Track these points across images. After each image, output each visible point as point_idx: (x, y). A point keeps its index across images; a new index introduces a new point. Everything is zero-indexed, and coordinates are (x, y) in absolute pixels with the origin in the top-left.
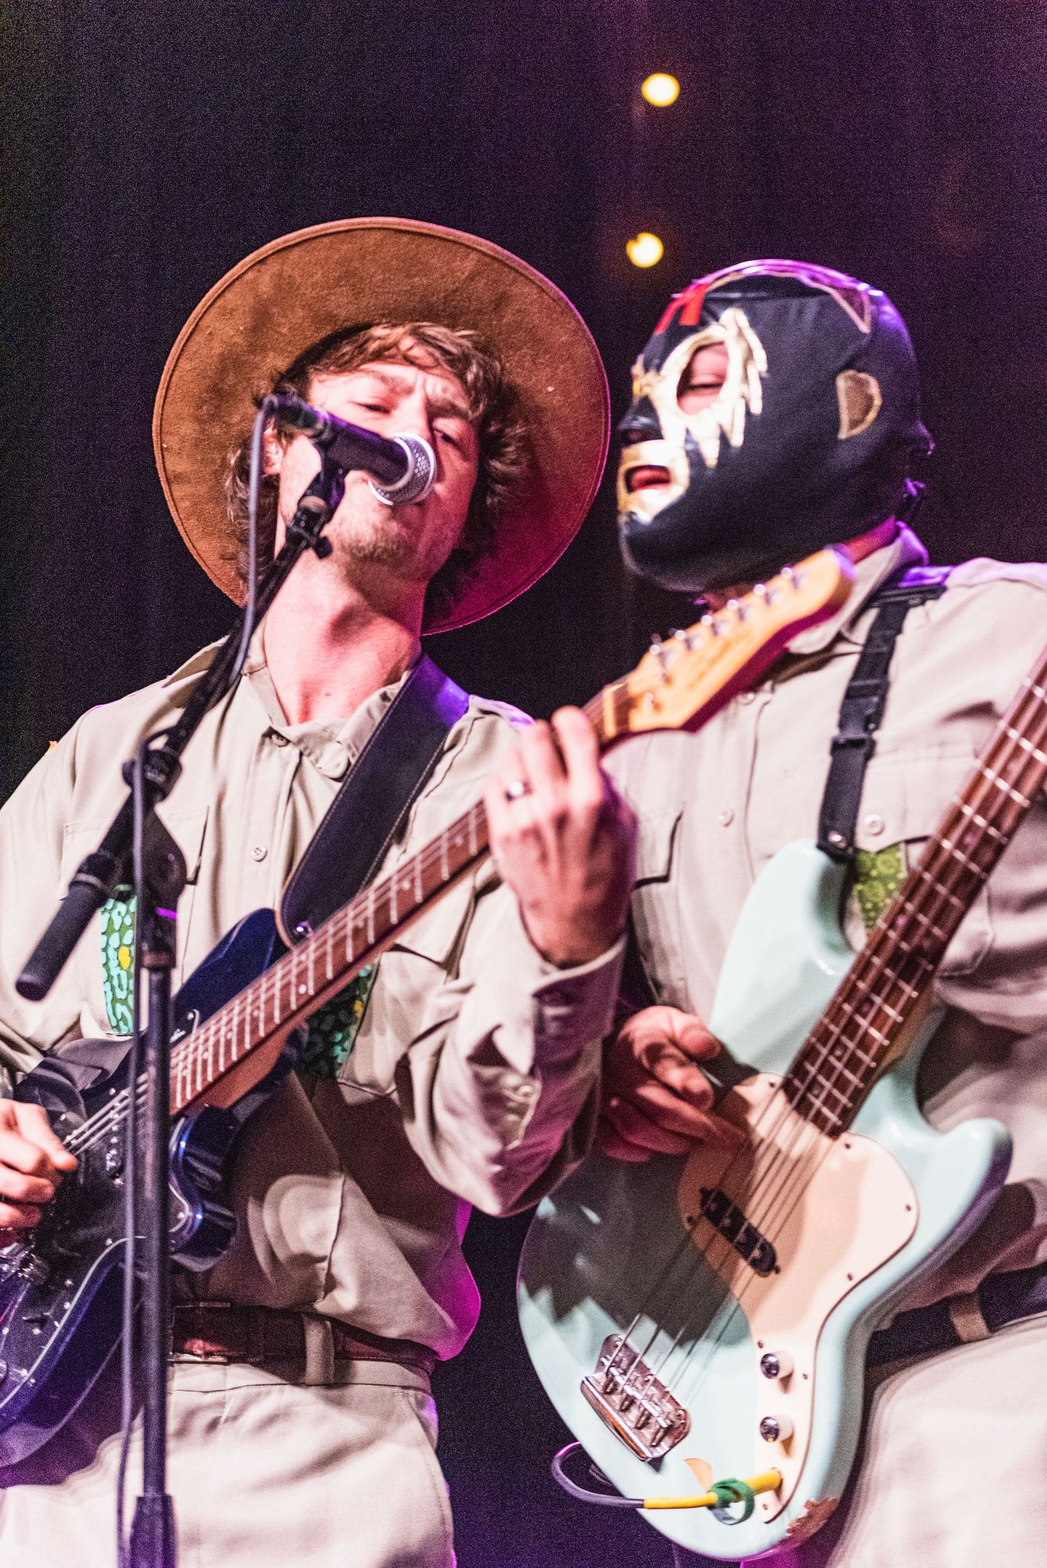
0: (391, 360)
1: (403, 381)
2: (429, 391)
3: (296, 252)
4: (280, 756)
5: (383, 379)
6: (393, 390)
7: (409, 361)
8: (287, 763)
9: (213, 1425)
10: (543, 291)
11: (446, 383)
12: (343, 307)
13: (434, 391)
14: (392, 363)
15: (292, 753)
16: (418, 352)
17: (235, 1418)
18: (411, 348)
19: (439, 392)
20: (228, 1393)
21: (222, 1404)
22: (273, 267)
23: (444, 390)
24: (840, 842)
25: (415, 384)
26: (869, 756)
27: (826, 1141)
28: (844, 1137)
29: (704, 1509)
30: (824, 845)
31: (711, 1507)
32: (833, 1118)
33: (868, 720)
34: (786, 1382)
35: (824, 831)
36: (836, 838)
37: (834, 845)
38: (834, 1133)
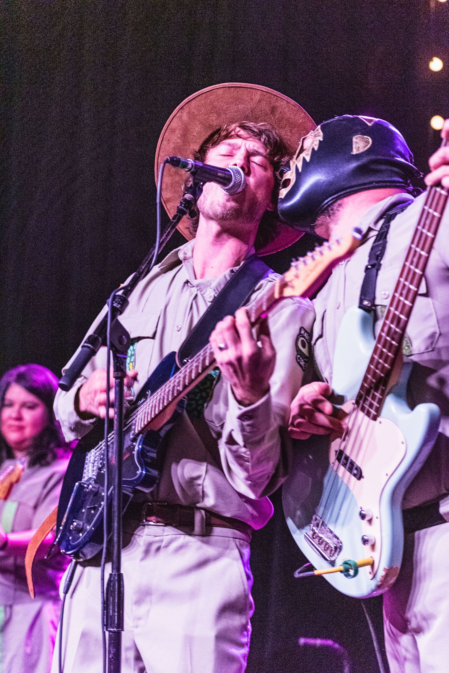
0: (231, 137)
1: (237, 144)
2: (247, 147)
3: (193, 102)
4: (191, 291)
5: (229, 145)
6: (234, 149)
7: (239, 136)
8: (192, 294)
9: (158, 549)
10: (289, 103)
11: (254, 143)
12: (214, 121)
13: (249, 147)
14: (232, 138)
15: (194, 291)
16: (242, 132)
17: (166, 546)
18: (239, 131)
19: (251, 147)
20: (164, 537)
21: (162, 541)
22: (186, 109)
23: (254, 146)
24: (368, 304)
25: (241, 145)
26: (378, 270)
27: (372, 422)
28: (379, 419)
29: (339, 573)
30: (361, 306)
31: (341, 572)
32: (373, 412)
33: (378, 256)
34: (370, 521)
35: (361, 301)
36: (366, 303)
37: (366, 306)
38: (375, 418)
